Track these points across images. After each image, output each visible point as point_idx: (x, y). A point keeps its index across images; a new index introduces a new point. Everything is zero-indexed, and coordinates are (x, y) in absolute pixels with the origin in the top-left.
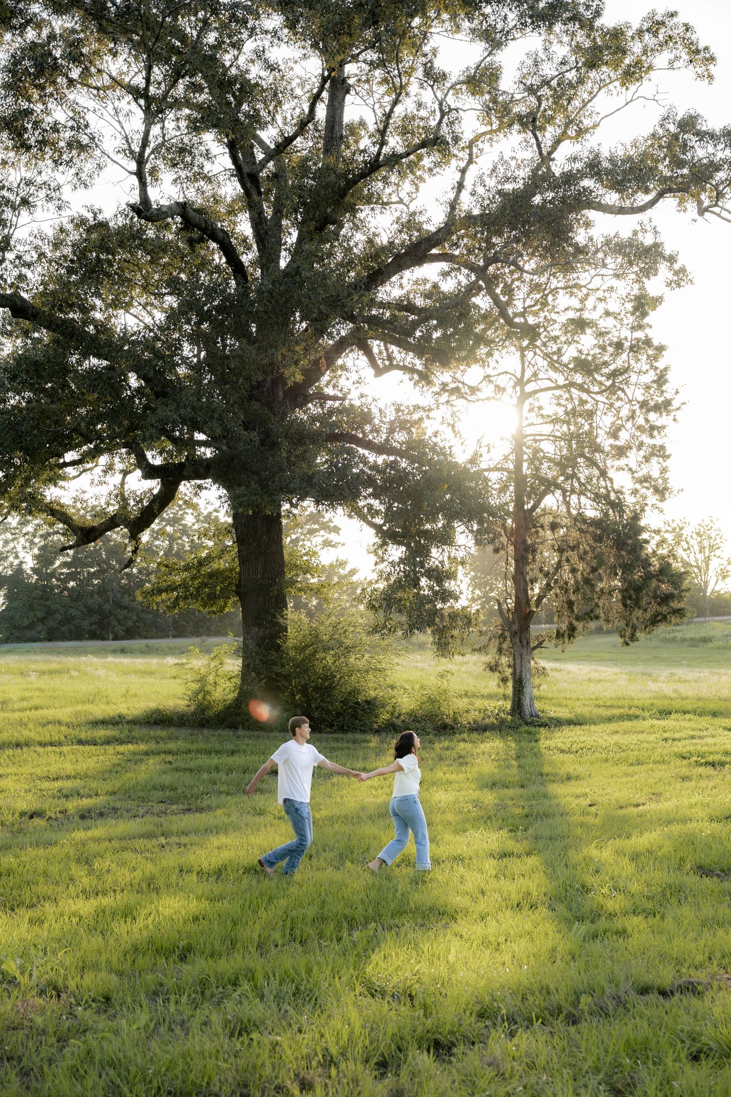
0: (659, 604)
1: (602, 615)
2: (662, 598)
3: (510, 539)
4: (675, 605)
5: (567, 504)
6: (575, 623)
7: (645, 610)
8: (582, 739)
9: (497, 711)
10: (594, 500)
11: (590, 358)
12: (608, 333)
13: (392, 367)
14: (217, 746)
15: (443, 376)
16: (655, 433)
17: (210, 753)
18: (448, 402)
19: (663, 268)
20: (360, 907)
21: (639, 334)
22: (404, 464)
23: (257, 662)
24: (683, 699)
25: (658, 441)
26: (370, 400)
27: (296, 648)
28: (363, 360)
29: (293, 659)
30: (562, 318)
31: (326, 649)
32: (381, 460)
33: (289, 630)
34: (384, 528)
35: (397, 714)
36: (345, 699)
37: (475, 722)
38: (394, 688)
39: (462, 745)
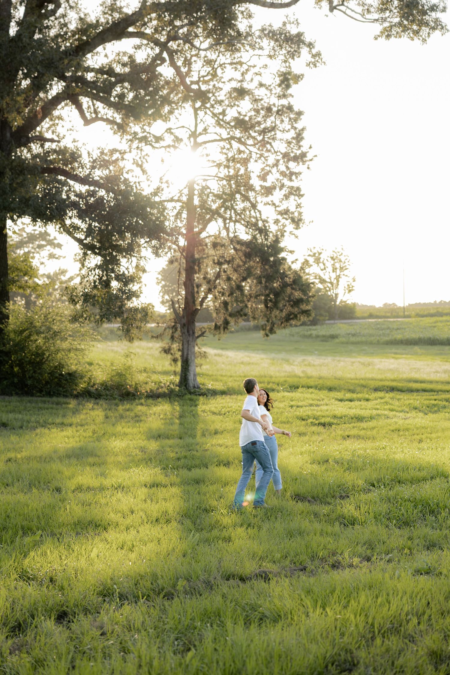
0: (292, 306)
1: (250, 313)
2: (294, 302)
3: (182, 254)
4: (304, 307)
5: (227, 230)
6: (229, 318)
7: (282, 311)
8: (230, 405)
9: (168, 383)
10: (246, 227)
11: (247, 119)
12: (262, 99)
13: (97, 119)
15: (135, 127)
16: (294, 177)
18: (138, 148)
19: (304, 51)
20: (35, 520)
21: (284, 102)
22: (102, 193)
24: (309, 378)
25: (295, 184)
26: (79, 144)
27: (15, 332)
28: (76, 112)
29: (13, 340)
30: (227, 88)
31: (38, 333)
32: (83, 189)
33: (11, 318)
34: (85, 241)
35: (92, 384)
36: (52, 371)
37: (151, 391)
38: (90, 364)
39: (140, 407)
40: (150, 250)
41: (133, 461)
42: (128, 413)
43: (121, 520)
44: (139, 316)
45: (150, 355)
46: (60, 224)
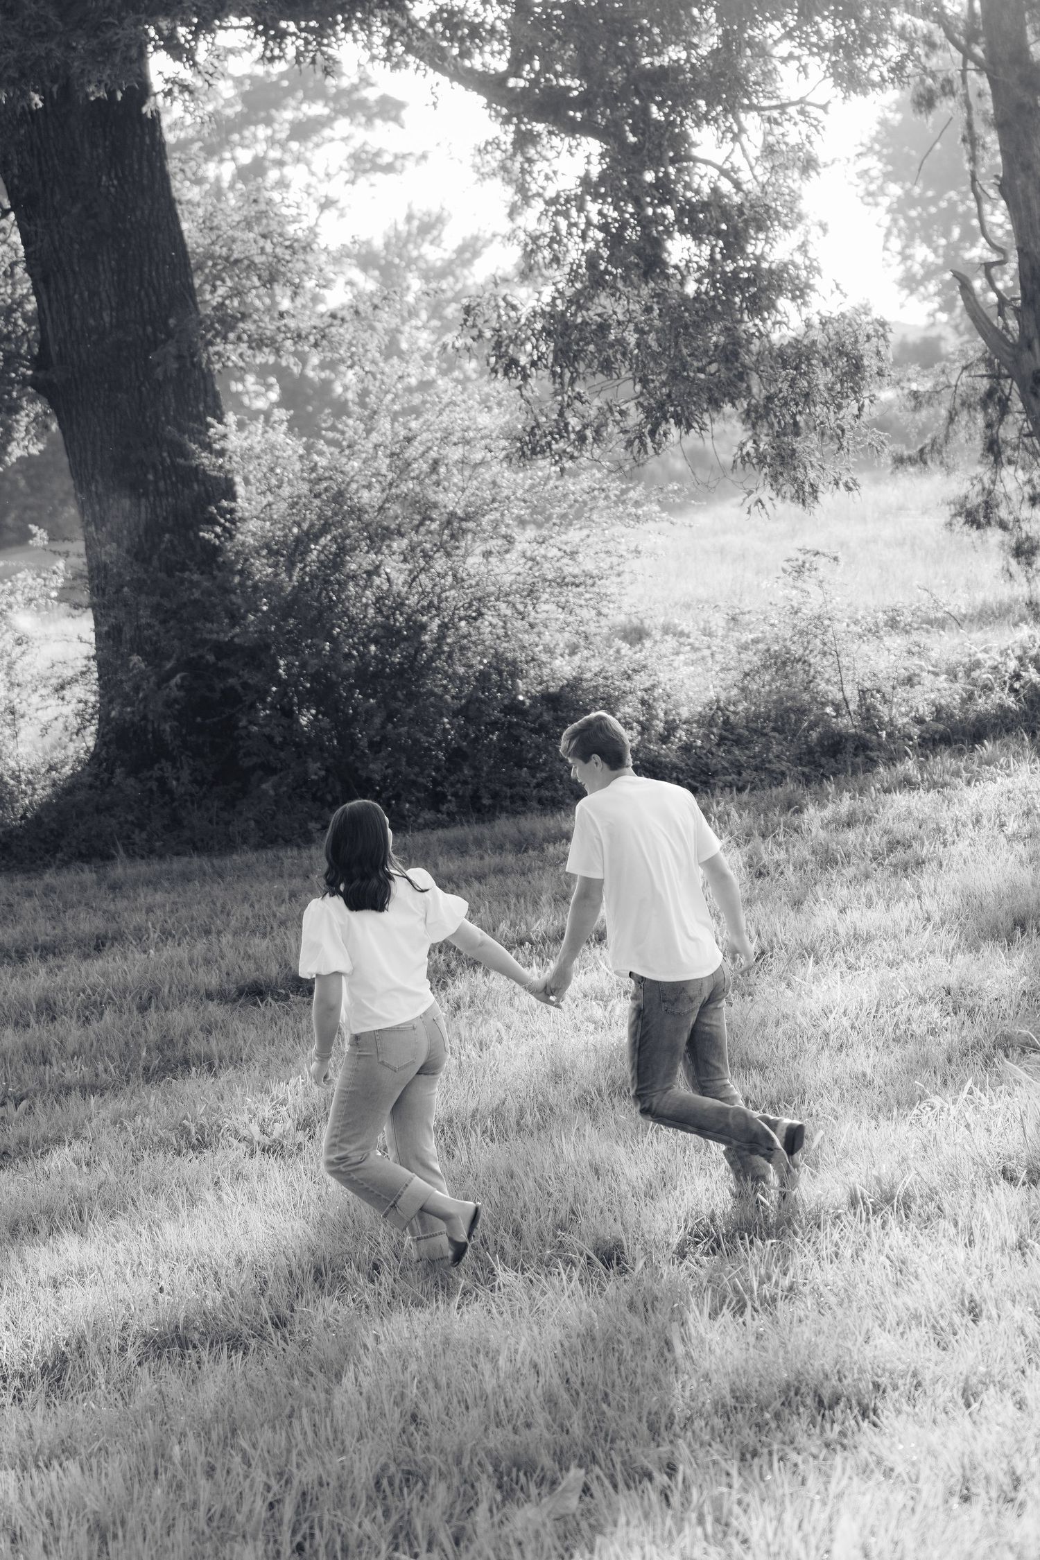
3: (967, 55)
9: (1013, 664)
14: (44, 930)
17: (21, 956)
23: (145, 617)
27: (271, 550)
29: (272, 588)
31: (379, 536)
33: (240, 489)
34: (512, 82)
35: (659, 726)
36: (471, 700)
37: (939, 711)
38: (636, 635)
39: (901, 800)
40: (817, 65)
41: (925, 1062)
42: (851, 836)
43: (928, 1360)
44: (823, 378)
45: (901, 544)
46: (391, 24)
